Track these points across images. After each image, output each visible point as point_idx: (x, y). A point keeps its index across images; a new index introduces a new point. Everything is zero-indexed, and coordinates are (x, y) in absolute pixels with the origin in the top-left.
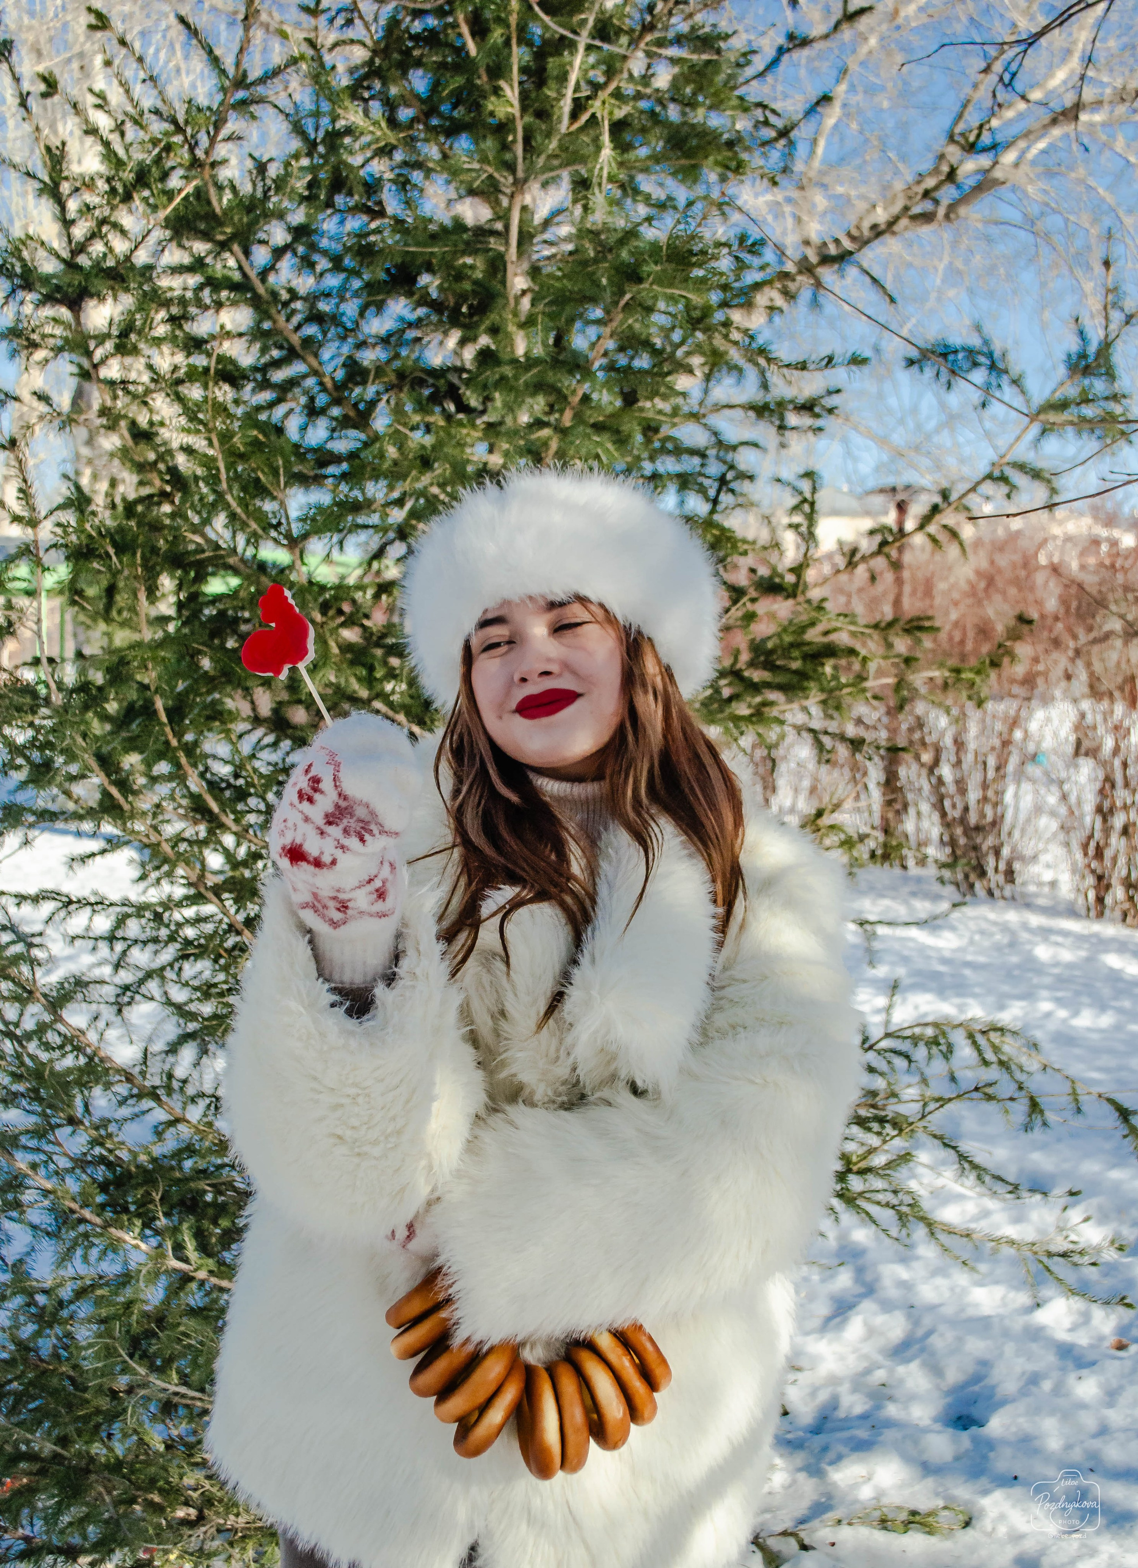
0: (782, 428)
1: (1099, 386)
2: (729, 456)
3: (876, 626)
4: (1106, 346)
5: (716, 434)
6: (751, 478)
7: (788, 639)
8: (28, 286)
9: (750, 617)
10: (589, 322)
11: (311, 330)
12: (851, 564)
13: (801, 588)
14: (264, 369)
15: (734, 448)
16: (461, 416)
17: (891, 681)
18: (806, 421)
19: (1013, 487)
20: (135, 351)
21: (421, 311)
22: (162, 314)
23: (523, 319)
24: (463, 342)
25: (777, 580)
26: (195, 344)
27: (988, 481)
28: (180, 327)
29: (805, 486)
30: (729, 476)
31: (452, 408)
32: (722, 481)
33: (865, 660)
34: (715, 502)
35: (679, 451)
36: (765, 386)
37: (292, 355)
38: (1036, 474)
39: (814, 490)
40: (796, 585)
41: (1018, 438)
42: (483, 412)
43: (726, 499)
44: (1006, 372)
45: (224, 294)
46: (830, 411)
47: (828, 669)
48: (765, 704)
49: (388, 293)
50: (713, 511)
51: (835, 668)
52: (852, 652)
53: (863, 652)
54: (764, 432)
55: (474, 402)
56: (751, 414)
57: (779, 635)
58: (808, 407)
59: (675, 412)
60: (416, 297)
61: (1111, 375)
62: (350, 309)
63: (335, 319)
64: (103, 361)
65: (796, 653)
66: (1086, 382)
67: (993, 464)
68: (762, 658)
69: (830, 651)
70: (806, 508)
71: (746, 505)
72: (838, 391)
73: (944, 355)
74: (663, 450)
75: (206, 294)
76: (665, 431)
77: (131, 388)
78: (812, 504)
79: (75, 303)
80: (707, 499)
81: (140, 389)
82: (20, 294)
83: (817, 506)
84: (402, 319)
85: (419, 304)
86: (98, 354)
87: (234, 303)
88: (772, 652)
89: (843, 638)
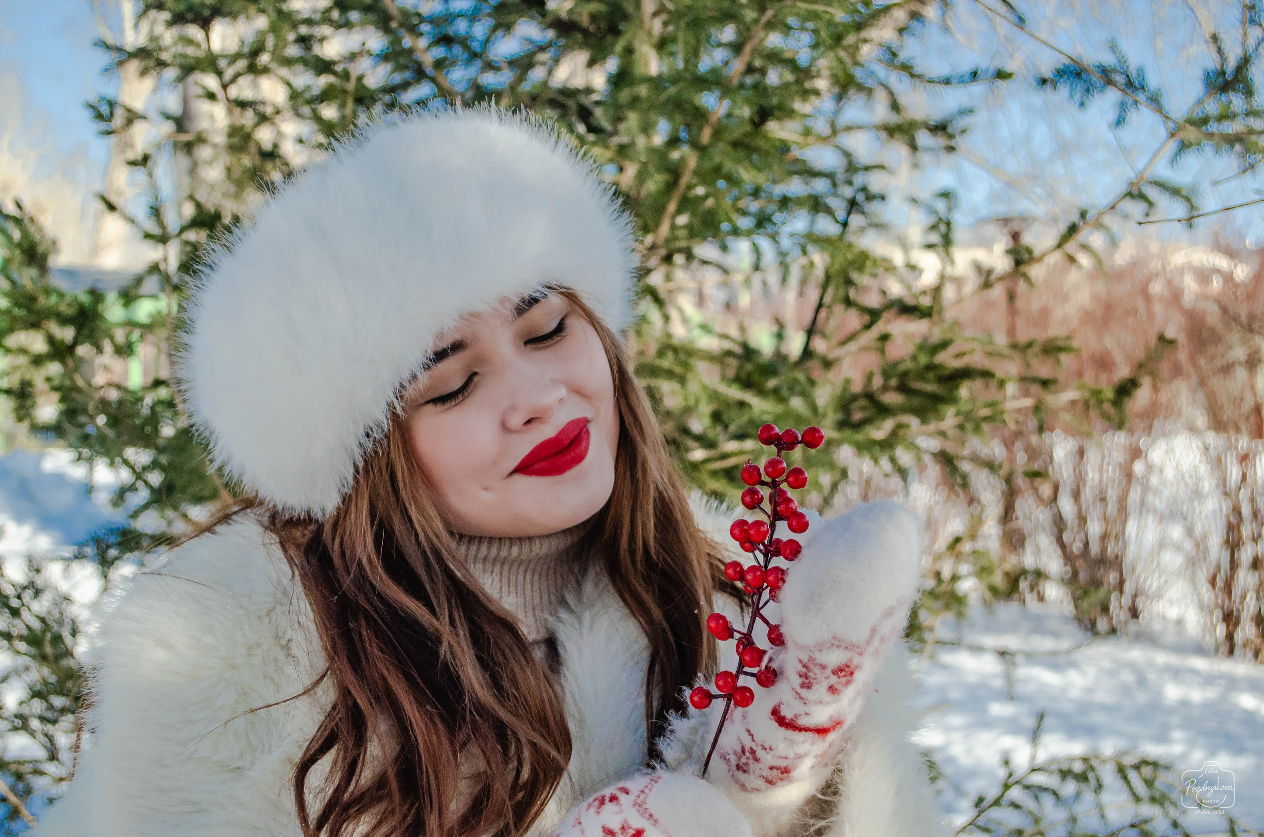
0: (914, 147)
1: (1237, 102)
2: (859, 179)
3: (1014, 346)
4: (1245, 62)
5: (847, 155)
6: (883, 198)
7: (923, 359)
8: (160, 7)
9: (884, 338)
10: (720, 45)
11: (439, 52)
12: (987, 285)
13: (935, 310)
14: (392, 89)
15: (867, 168)
16: (591, 137)
17: (1028, 402)
18: (940, 141)
19: (1150, 204)
20: (265, 70)
21: (551, 34)
22: (291, 36)
23: (655, 40)
24: (591, 63)
25: (910, 301)
26: (324, 66)
27: (1128, 199)
28: (309, 48)
29: (941, 206)
30: (860, 197)
31: (581, 128)
32: (853, 205)
33: (1002, 384)
34: (845, 224)
35: (809, 173)
36: (895, 106)
37: (420, 74)
38: (1174, 191)
39: (950, 209)
40: (931, 308)
41: (1155, 155)
42: (615, 133)
43: (856, 220)
44: (1143, 88)
45: (354, 16)
46: (964, 131)
47: (964, 391)
48: (899, 426)
49: (520, 13)
50: (843, 233)
51: (971, 390)
52: (987, 375)
53: (999, 374)
54: (897, 152)
55: (606, 124)
56: (884, 135)
57: (914, 358)
58: (940, 128)
59: (807, 132)
60: (549, 20)
61: (1249, 92)
62: (480, 30)
63: (464, 42)
64: (234, 80)
65: (931, 375)
66: (1224, 98)
67: (1132, 184)
68: (894, 382)
69: (965, 374)
70: (943, 228)
71: (880, 226)
72: (971, 111)
73: (1078, 75)
74: (791, 173)
75: (335, 14)
76: (796, 153)
77: (261, 108)
78: (948, 224)
79: (205, 24)
80: (837, 221)
81: (269, 110)
82: (153, 13)
83: (953, 225)
84: (531, 41)
85: (551, 26)
86: (229, 73)
87: (363, 24)
88: (905, 375)
89: (977, 360)
